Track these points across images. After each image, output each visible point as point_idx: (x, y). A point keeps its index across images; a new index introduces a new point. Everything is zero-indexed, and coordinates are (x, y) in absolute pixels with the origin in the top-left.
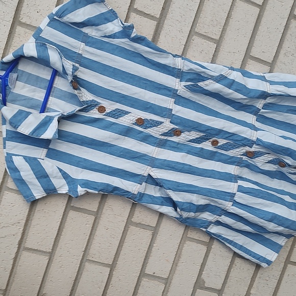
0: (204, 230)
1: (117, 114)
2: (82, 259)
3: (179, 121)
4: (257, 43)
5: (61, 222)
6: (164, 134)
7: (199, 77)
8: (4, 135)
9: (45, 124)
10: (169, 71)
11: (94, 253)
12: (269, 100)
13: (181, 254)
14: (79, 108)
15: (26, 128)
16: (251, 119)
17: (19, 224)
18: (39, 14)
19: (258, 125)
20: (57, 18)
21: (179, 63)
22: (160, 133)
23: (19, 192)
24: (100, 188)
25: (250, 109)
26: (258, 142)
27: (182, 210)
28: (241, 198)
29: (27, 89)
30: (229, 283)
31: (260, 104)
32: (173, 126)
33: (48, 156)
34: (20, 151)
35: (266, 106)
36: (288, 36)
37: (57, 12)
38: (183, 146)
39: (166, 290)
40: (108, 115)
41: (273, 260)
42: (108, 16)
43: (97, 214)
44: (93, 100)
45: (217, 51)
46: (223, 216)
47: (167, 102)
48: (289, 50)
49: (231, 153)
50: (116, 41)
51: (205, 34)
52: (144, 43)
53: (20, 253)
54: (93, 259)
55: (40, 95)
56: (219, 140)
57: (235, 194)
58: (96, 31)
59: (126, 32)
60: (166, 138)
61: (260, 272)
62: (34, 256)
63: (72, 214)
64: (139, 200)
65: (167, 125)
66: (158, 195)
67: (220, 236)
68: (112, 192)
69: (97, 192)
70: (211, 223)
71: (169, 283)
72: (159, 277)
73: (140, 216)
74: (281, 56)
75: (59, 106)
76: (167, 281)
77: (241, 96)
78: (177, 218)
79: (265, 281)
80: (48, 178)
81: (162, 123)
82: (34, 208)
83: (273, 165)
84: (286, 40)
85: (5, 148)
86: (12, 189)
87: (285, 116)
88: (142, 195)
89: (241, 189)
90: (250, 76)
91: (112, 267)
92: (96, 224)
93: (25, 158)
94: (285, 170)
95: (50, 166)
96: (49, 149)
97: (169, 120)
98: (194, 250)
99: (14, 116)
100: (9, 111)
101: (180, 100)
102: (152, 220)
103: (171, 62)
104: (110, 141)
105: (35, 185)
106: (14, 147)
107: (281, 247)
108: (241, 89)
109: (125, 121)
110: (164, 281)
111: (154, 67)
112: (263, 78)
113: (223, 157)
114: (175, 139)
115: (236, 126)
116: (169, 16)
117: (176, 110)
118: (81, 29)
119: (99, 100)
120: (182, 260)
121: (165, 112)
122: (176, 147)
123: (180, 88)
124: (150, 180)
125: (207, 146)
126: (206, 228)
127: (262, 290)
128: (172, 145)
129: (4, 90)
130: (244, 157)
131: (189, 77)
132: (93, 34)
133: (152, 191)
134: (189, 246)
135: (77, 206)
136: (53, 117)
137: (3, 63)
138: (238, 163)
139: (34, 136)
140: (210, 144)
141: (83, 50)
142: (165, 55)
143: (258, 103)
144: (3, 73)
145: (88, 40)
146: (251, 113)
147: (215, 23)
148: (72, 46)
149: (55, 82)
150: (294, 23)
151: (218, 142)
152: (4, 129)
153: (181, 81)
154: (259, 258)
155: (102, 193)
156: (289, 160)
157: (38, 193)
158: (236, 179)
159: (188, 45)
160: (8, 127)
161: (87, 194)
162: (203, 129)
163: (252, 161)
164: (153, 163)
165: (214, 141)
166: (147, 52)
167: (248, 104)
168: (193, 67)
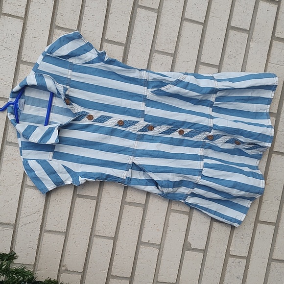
0: (183, 201)
1: (103, 119)
2: (91, 235)
3: (151, 119)
4: (204, 52)
5: (71, 208)
6: (141, 130)
7: (162, 83)
8: (20, 146)
9: (48, 134)
10: (137, 82)
11: (99, 229)
12: (219, 94)
13: (168, 222)
14: (72, 119)
15: (35, 138)
16: (208, 110)
17: (38, 213)
18: (36, 53)
19: (214, 114)
20: (49, 55)
21: (144, 75)
22: (138, 130)
23: (36, 188)
24: (96, 177)
25: (206, 103)
26: (215, 127)
27: (162, 187)
28: (207, 172)
29: (33, 109)
30: (210, 244)
31: (212, 98)
32: (146, 123)
33: (54, 157)
34: (33, 156)
35: (217, 99)
36: (229, 43)
37: (48, 50)
38: (157, 138)
39: (160, 253)
40: (96, 121)
41: (242, 220)
42: (86, 48)
43: (98, 199)
44: (83, 111)
45: (173, 62)
46: (196, 188)
47: (140, 106)
48: (231, 53)
49: (195, 139)
50: (95, 65)
51: (163, 51)
52: (115, 64)
53: (42, 235)
54: (99, 234)
55: (43, 113)
56: (184, 130)
57: (202, 170)
58: (78, 60)
59: (101, 57)
60: (143, 133)
61: (235, 231)
62: (53, 236)
63: (78, 200)
64: (128, 183)
65: (142, 123)
66: (143, 178)
67: (196, 205)
68: (106, 179)
69: (94, 180)
70: (187, 195)
71: (162, 248)
72: (153, 244)
73: (132, 196)
74: (226, 59)
75: (58, 119)
76: (160, 247)
77: (196, 94)
78: (160, 195)
79: (241, 239)
80: (56, 174)
81: (137, 122)
82: (49, 198)
83: (230, 144)
84: (227, 47)
85: (21, 155)
86: (30, 186)
88: (130, 180)
89: (206, 165)
90: (202, 77)
91: (115, 239)
92: (98, 207)
93: (37, 161)
94: (241, 147)
95: (57, 165)
96: (54, 152)
97: (143, 119)
98: (179, 220)
99: (26, 130)
100: (21, 127)
101: (149, 103)
102: (142, 199)
103: (138, 75)
104: (100, 141)
105: (47, 180)
106: (28, 154)
107: (248, 209)
108: (195, 88)
109: (110, 124)
110: (158, 247)
111: (126, 81)
112: (212, 78)
113: (189, 142)
114: (149, 133)
115: (196, 117)
116: (133, 41)
117: (147, 111)
118: (67, 60)
119: (87, 111)
120: (169, 228)
121: (139, 114)
122: (152, 139)
123: (148, 94)
124: (135, 167)
125: (176, 135)
126: (184, 200)
127: (240, 247)
128: (148, 137)
129: (16, 112)
130: (206, 141)
131: (154, 85)
132: (77, 62)
133: (138, 175)
134: (174, 217)
135: (82, 193)
136: (54, 128)
137: (13, 92)
138: (202, 145)
139: (42, 143)
140: (178, 133)
141: (71, 75)
142: (133, 70)
143: (210, 97)
144: (14, 100)
145: (73, 68)
146: (207, 106)
147: (170, 41)
148: (62, 73)
149: (53, 102)
150: (232, 32)
151: (183, 131)
152: (19, 141)
153: (148, 88)
154: (231, 219)
155: (98, 180)
156: (242, 139)
157: (50, 186)
158: (201, 158)
159: (150, 60)
160: (22, 139)
161: (87, 182)
162: (170, 122)
163: (214, 143)
164: (135, 153)
165: (180, 131)
166: (119, 70)
167: (203, 99)
168: (155, 76)
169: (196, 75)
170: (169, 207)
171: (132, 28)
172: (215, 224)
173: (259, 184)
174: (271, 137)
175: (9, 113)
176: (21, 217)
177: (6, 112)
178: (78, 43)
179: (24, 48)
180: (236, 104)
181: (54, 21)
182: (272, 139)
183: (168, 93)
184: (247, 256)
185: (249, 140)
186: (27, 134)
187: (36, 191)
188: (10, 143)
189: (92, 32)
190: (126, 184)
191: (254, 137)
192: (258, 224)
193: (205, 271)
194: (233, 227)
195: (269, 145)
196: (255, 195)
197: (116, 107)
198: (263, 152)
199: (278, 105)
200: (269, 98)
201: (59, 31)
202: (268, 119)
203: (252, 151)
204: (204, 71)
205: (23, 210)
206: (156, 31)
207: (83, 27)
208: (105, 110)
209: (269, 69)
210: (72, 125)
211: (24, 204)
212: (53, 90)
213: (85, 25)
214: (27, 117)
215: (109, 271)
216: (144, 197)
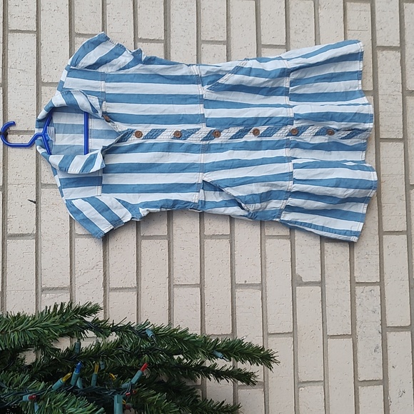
0: (277, 220)
1: (154, 134)
2: (169, 286)
3: (214, 122)
4: (263, 31)
5: (137, 255)
6: (205, 139)
7: (218, 75)
8: (59, 185)
10: (188, 80)
11: (179, 276)
12: (293, 76)
13: (265, 252)
15: (76, 167)
16: (284, 100)
17: (97, 267)
18: (57, 70)
19: (292, 103)
20: (73, 68)
21: (195, 70)
22: (201, 139)
23: (91, 235)
24: (160, 205)
25: (279, 91)
26: (298, 117)
27: (246, 203)
28: (299, 174)
29: (67, 138)
30: (327, 273)
31: (286, 83)
32: (210, 129)
33: (103, 191)
34: (78, 195)
35: (292, 84)
36: (291, 16)
37: (72, 62)
38: (227, 146)
39: (264, 296)
40: (146, 137)
41: (360, 230)
42: (117, 51)
43: (169, 238)
44: (128, 129)
45: (228, 51)
46: (290, 199)
47: (197, 109)
48: (298, 27)
49: (276, 137)
50: (132, 70)
51: (212, 40)
52: (156, 62)
53: (107, 295)
54: (180, 283)
55: (80, 141)
56: (259, 128)
58: (110, 68)
59: (136, 57)
60: (207, 142)
61: (356, 250)
62: (121, 294)
63: (144, 243)
64: (202, 208)
65: (204, 130)
66: (220, 199)
67: (296, 222)
68: (173, 206)
69: (159, 210)
70: (281, 211)
71: (264, 288)
72: (252, 285)
73: (212, 227)
74: (292, 36)
75: (97, 144)
76: (262, 286)
77: (263, 80)
78: (246, 216)
79: (366, 260)
80: (110, 211)
81: (198, 129)
82: (107, 247)
83: (322, 137)
84: (291, 20)
85: (62, 196)
86: (81, 235)
88: (204, 203)
89: (296, 166)
90: (267, 60)
91: (201, 286)
93: (82, 199)
94: (336, 137)
95: (109, 199)
96: (103, 185)
97: (204, 124)
98: (278, 247)
99: (62, 161)
100: (56, 160)
101: (208, 103)
102: (224, 227)
103: (187, 71)
104: (156, 161)
105: (99, 220)
106: (71, 193)
107: (363, 215)
108: (260, 73)
109: (164, 138)
110: (259, 287)
111: (174, 82)
112: (280, 58)
113: (269, 144)
114: (216, 141)
115: (270, 109)
116: (172, 35)
117: (208, 113)
118: (97, 70)
119: (133, 127)
120: (268, 260)
121: (200, 119)
122: (221, 148)
123: (204, 92)
124: (206, 185)
125: (250, 137)
126: (279, 218)
127: (365, 270)
128: (216, 147)
129: (47, 145)
130: (290, 137)
131: (209, 80)
132: (109, 71)
133: (213, 197)
134: (271, 245)
135: (147, 234)
136: (97, 154)
137: (39, 121)
138: (287, 145)
139: (85, 172)
140: (252, 135)
141: (105, 87)
142: (179, 66)
143: (283, 82)
144: (41, 131)
145: (106, 78)
146: (281, 95)
147: (218, 26)
148: (94, 87)
149: (90, 125)
151: (258, 131)
152: (57, 180)
153: (203, 86)
154: (345, 233)
155: (164, 210)
156: (334, 125)
157: (105, 227)
158: (289, 159)
159: (199, 54)
160: (59, 176)
161: (150, 214)
162: (239, 122)
163: (300, 139)
164: (203, 168)
165: (254, 131)
166: (162, 69)
167: (275, 86)
168: (208, 68)
169: (260, 59)
170: (263, 234)
171: (168, 20)
172: (328, 246)
173: (370, 177)
174: (371, 116)
175: (38, 147)
176: (76, 276)
177: (34, 148)
178: (107, 46)
179: (42, 66)
180: (317, 86)
181: (73, 28)
182: (375, 118)
183: (228, 85)
184: (379, 281)
185: (344, 125)
186: (63, 168)
187: (89, 240)
188: (46, 185)
189: (120, 31)
190: (201, 212)
191: (349, 119)
192: (384, 236)
193: (328, 310)
194: (351, 244)
195: (370, 125)
196: (369, 195)
197: (168, 116)
198: (367, 139)
199: (372, 80)
200: (357, 72)
201: (81, 39)
202: (363, 97)
203: (352, 140)
204: (266, 53)
205: (77, 267)
206: (199, 18)
207: (109, 29)
208: (156, 122)
209: (350, 38)
210: (118, 147)
211: (77, 259)
212: (87, 107)
213: (111, 26)
214: (62, 149)
215: (203, 329)
216: (228, 225)
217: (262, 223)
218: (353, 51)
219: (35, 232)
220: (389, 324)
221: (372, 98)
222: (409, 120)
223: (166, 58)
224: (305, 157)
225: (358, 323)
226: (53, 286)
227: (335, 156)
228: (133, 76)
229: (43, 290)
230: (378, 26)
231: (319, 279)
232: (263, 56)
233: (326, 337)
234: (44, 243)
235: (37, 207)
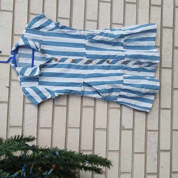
0: (115, 101)
1: (63, 60)
2: (66, 127)
3: (90, 56)
4: (114, 17)
5: (53, 113)
6: (86, 63)
7: (93, 36)
8: (20, 80)
10: (79, 37)
11: (70, 123)
12: (126, 38)
13: (109, 115)
15: (27, 73)
16: (121, 48)
17: (35, 118)
18: (21, 29)
19: (124, 50)
20: (29, 29)
21: (83, 33)
22: (83, 63)
23: (32, 104)
24: (64, 92)
25: (119, 44)
26: (126, 56)
27: (102, 93)
28: (126, 81)
29: (24, 60)
30: (135, 125)
31: (122, 41)
32: (88, 59)
33: (39, 84)
34: (28, 86)
35: (125, 41)
36: (126, 11)
37: (28, 26)
38: (95, 67)
39: (107, 134)
40: (60, 61)
41: (151, 107)
42: (49, 22)
43: (67, 106)
44: (52, 57)
45: (98, 25)
46: (121, 92)
47: (83, 50)
48: (129, 16)
49: (116, 64)
50: (55, 31)
51: (91, 19)
52: (66, 28)
53: (39, 130)
54: (71, 127)
55: (30, 61)
56: (109, 60)
57: (123, 80)
58: (45, 29)
59: (57, 25)
60: (86, 65)
61: (149, 116)
62: (45, 130)
63: (56, 108)
65: (85, 59)
66: (91, 91)
67: (123, 102)
68: (70, 92)
69: (63, 94)
70: (117, 97)
71: (108, 130)
72: (102, 129)
73: (86, 102)
74: (126, 20)
75: (38, 63)
76: (107, 130)
77: (112, 39)
78: (102, 99)
79: (153, 120)
80: (41, 93)
81: (83, 59)
82: (40, 109)
83: (137, 65)
84: (126, 13)
85: (21, 85)
86: (28, 103)
87: (135, 43)
88: (83, 92)
89: (125, 78)
90: (115, 30)
91: (80, 128)
92: (68, 111)
93: (30, 87)
94: (143, 66)
95: (41, 88)
96: (39, 82)
97: (85, 57)
98: (115, 113)
99: (21, 70)
100: (19, 69)
101: (87, 48)
102: (92, 103)
103: (79, 33)
104: (63, 72)
105: (37, 97)
106: (25, 84)
107: (153, 101)
108: (111, 36)
109: (68, 62)
110: (105, 130)
111: (73, 37)
112: (120, 30)
113: (113, 67)
114: (90, 65)
116: (73, 16)
117: (87, 52)
118: (39, 30)
119: (54, 56)
120: (110, 118)
121: (83, 54)
122: (92, 68)
123: (86, 43)
124: (85, 84)
125: (105, 64)
126: (116, 100)
127: (153, 125)
128: (90, 67)
129: (15, 62)
130: (123, 65)
131: (89, 38)
132: (45, 31)
133: (88, 89)
134: (112, 111)
135: (58, 104)
136: (37, 68)
137: (12, 51)
138: (121, 68)
139: (31, 76)
141: (42, 38)
142: (76, 31)
144: (13, 56)
145: (43, 34)
146: (120, 46)
147: (94, 14)
148: (37, 38)
149: (35, 54)
150: (127, 5)
151: (109, 61)
152: (19, 78)
153: (86, 40)
154: (144, 108)
155: (66, 94)
156: (142, 61)
157: (39, 100)
158: (122, 74)
159: (85, 26)
160: (20, 76)
161: (59, 95)
162: (101, 57)
163: (127, 66)
164: (84, 76)
165: (107, 61)
166: (68, 32)
167: (117, 42)
168: (89, 32)
169: (111, 29)
170: (108, 107)
171: (72, 9)
172: (136, 113)
173: (157, 84)
174: (159, 57)
175: (11, 63)
176: (25, 121)
177: (9, 63)
178: (44, 20)
179: (15, 27)
180: (136, 42)
181: (29, 11)
182: (160, 58)
183: (97, 40)
184: (158, 130)
185: (147, 61)
186: (22, 73)
188: (14, 80)
189: (50, 14)
190: (82, 96)
191: (149, 58)
192: (161, 110)
193: (135, 141)
194: (147, 113)
195: (158, 62)
196: (156, 92)
197: (70, 52)
198: (156, 67)
199: (160, 41)
200: (154, 37)
201: (33, 16)
202: (155, 48)
203: (150, 67)
204: (114, 27)
205: (26, 117)
206: (86, 10)
207: (45, 12)
208: (64, 55)
209: (151, 22)
210: (46, 65)
211: (26, 113)
212: (34, 47)
213: (46, 11)
214: (22, 64)
215: (80, 147)
216: (93, 102)
217: (108, 102)
218: (152, 28)
219: (8, 101)
220: (161, 149)
221: (159, 49)
222: (175, 60)
223: (70, 26)
224: (129, 74)
225: (148, 148)
226: (14, 125)
227: (142, 74)
228: (55, 34)
229: (10, 127)
230: (164, 18)
231: (132, 127)
232: (113, 28)
233: (133, 153)
234: (11, 106)
235: (9, 90)
